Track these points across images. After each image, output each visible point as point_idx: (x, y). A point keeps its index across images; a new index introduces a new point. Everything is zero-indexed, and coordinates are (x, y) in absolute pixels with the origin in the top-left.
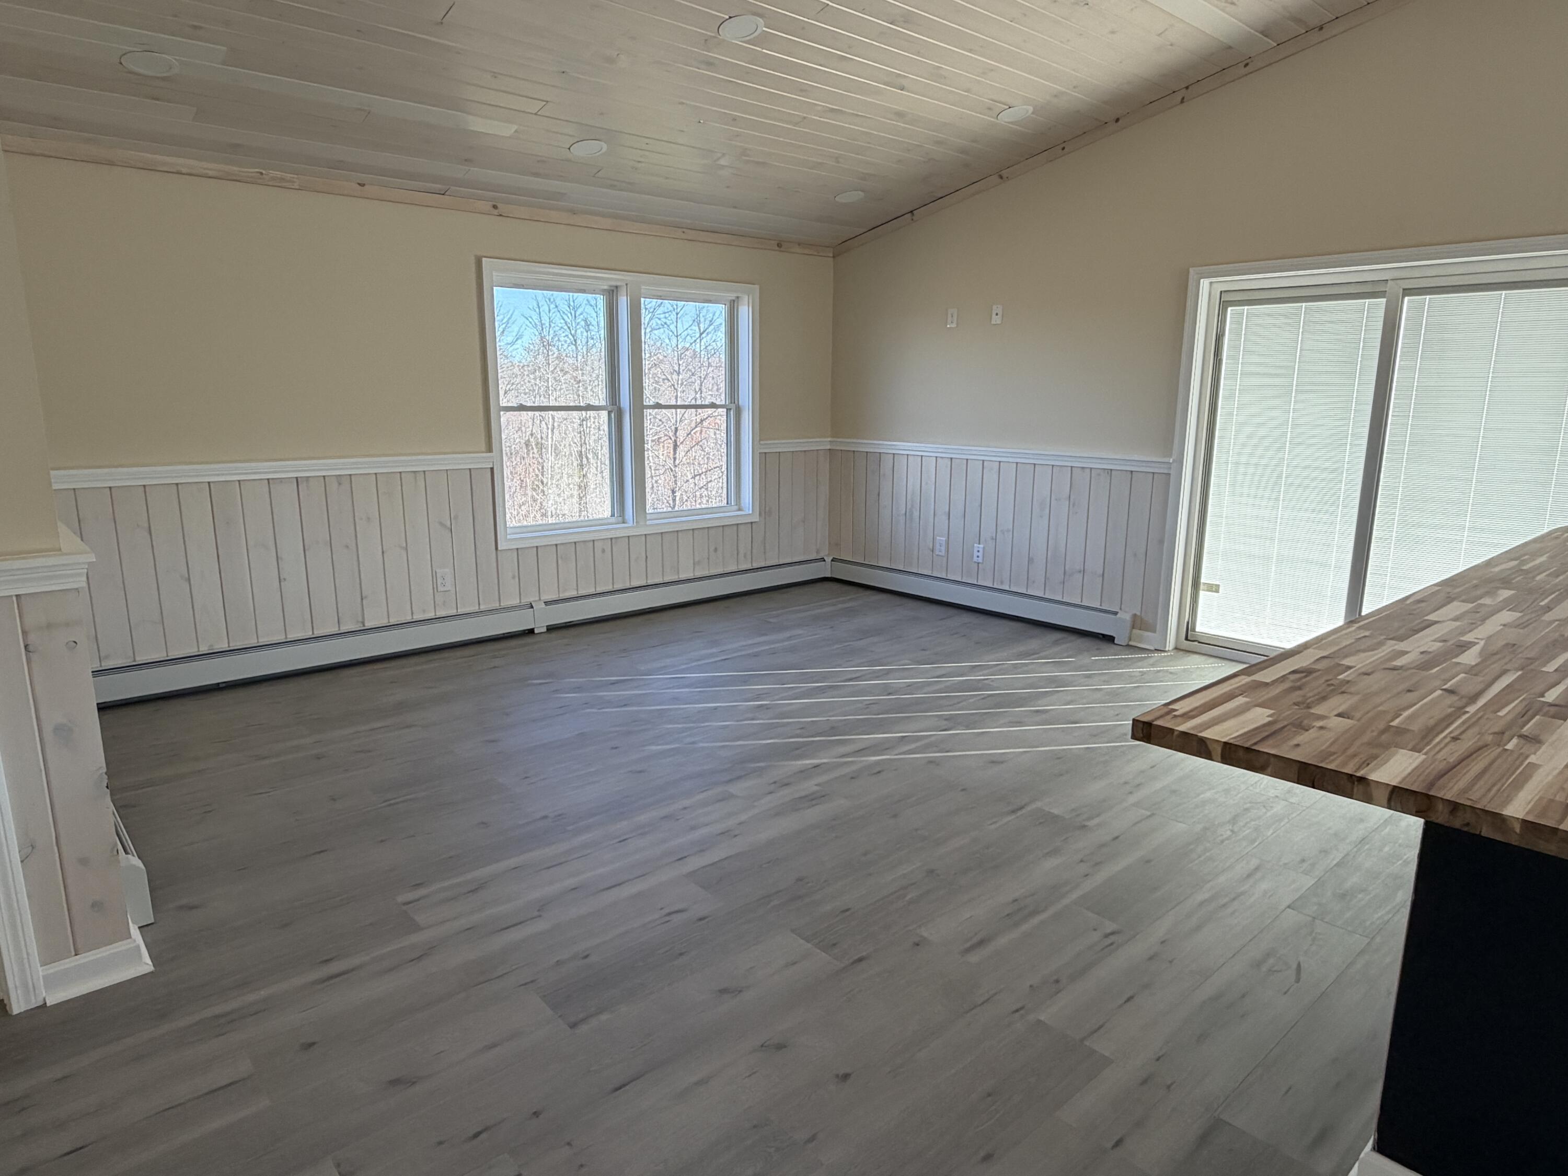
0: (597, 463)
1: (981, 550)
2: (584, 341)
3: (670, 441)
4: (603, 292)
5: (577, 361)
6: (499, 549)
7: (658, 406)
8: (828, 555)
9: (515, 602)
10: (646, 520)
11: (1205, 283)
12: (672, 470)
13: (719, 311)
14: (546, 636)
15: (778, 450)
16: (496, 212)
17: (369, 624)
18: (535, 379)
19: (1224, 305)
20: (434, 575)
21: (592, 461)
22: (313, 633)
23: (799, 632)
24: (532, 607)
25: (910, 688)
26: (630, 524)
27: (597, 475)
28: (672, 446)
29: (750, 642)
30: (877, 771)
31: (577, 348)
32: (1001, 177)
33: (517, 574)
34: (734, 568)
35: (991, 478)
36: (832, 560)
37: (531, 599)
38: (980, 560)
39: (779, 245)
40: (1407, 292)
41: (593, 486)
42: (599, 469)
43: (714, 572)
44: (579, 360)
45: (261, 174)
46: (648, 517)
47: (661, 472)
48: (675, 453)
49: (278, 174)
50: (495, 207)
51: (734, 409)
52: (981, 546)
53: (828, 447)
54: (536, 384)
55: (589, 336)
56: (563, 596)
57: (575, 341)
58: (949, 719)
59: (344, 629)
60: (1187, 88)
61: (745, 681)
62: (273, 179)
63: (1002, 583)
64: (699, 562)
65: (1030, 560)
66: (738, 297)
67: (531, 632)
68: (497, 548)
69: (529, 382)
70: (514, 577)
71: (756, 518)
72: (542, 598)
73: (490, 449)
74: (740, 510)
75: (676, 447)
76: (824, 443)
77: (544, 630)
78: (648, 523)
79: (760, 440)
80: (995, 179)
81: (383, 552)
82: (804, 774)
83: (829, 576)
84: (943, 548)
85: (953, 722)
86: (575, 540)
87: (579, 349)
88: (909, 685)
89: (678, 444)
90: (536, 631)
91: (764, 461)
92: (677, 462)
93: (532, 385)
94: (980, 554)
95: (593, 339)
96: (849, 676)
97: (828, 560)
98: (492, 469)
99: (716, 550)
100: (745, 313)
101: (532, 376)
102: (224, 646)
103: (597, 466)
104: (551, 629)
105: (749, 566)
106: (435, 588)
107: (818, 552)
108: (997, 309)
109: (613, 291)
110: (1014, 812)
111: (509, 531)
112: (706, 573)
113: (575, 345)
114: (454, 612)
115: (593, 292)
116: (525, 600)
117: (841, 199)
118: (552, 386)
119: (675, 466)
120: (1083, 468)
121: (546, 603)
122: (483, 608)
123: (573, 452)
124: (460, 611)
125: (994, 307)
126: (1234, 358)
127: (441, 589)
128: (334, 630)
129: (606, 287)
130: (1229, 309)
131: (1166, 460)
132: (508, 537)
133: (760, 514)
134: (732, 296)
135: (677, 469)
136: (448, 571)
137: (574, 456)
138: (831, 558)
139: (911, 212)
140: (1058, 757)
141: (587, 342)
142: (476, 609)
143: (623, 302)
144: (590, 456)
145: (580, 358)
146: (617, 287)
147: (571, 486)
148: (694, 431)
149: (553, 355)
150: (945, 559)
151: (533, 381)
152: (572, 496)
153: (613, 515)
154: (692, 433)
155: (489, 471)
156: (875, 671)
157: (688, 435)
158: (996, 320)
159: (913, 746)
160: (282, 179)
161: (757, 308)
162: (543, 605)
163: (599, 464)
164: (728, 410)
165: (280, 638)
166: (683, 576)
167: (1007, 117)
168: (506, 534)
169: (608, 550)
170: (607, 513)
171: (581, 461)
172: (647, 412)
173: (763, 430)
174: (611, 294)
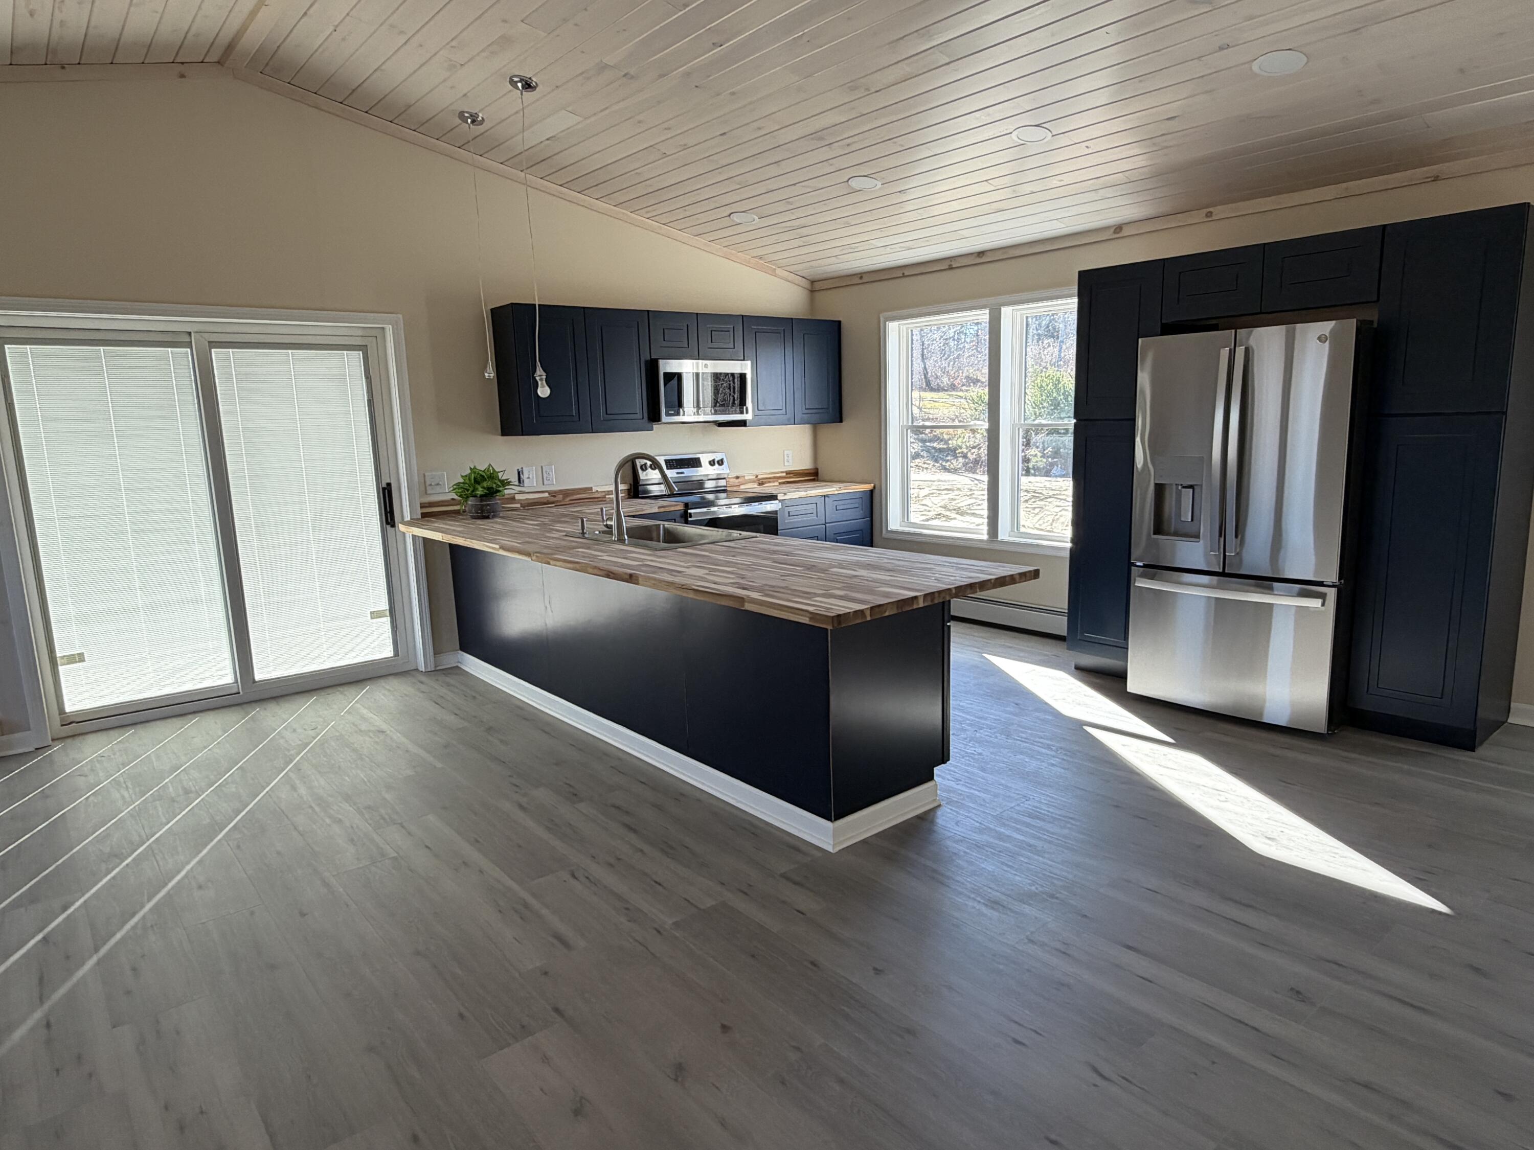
40: (213, 344)
130: (6, 347)
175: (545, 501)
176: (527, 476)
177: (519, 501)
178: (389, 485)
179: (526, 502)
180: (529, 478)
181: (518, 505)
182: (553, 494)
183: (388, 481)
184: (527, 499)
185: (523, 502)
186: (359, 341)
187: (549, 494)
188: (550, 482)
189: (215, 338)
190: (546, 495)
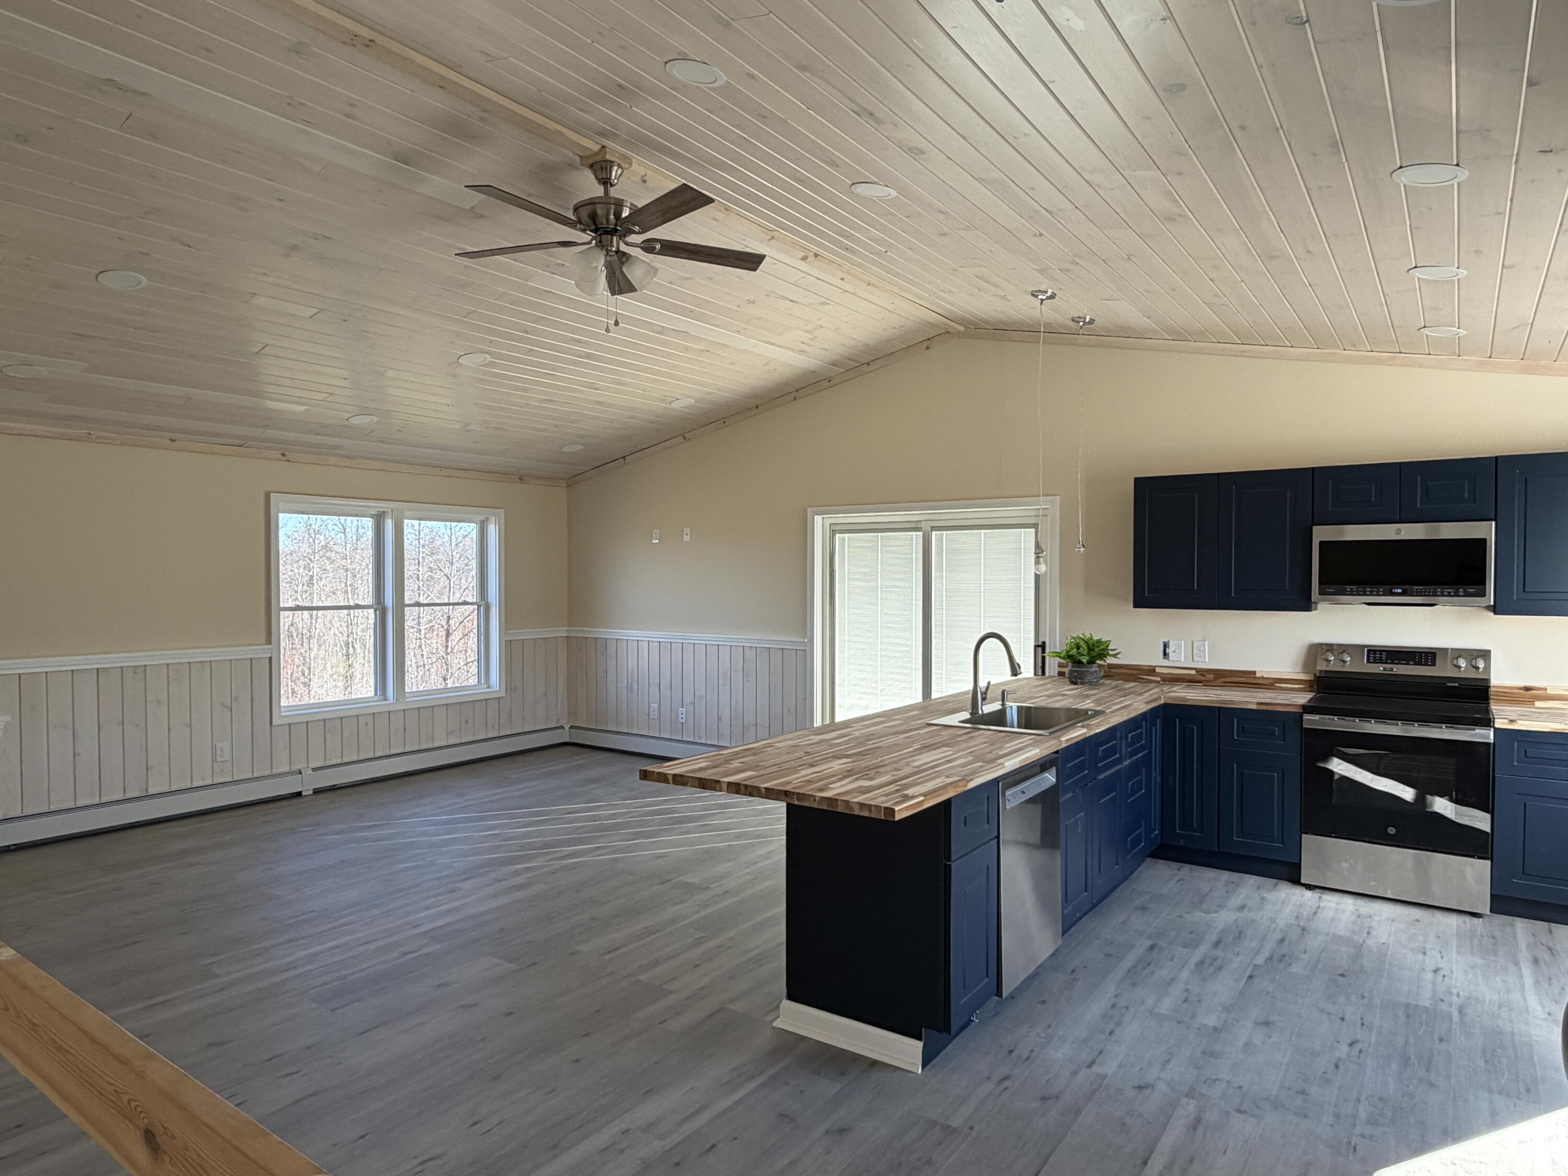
0: (364, 653)
1: (684, 713)
2: (354, 530)
3: (443, 629)
4: (372, 516)
5: (346, 549)
6: (274, 723)
7: (418, 604)
8: (568, 723)
9: (286, 769)
10: (405, 697)
11: (818, 519)
12: (444, 658)
13: (470, 529)
14: (314, 797)
15: (522, 638)
16: (283, 458)
17: (151, 791)
18: (298, 568)
19: (833, 533)
20: (214, 747)
21: (359, 650)
22: (100, 800)
23: (534, 783)
24: (301, 773)
25: (614, 816)
26: (391, 701)
27: (364, 664)
28: (444, 633)
29: (490, 793)
30: (572, 868)
31: (346, 537)
32: (685, 438)
33: (288, 746)
34: (483, 737)
35: (688, 657)
36: (570, 728)
37: (300, 767)
38: (684, 721)
39: (521, 479)
40: (934, 528)
41: (359, 676)
42: (366, 658)
43: (464, 740)
44: (348, 549)
45: (90, 434)
46: (407, 695)
47: (434, 660)
48: (447, 641)
49: (103, 434)
50: (283, 455)
51: (483, 605)
52: (684, 709)
53: (566, 635)
54: (299, 573)
55: (360, 525)
56: (329, 763)
57: (345, 529)
58: (635, 834)
59: (129, 795)
60: (797, 391)
61: (482, 819)
62: (100, 437)
63: (700, 738)
64: (452, 732)
65: (719, 719)
66: (487, 518)
67: (299, 794)
68: (271, 723)
69: (292, 571)
70: (285, 748)
71: (502, 694)
72: (310, 765)
73: (269, 642)
74: (488, 687)
75: (448, 634)
76: (562, 632)
77: (311, 792)
78: (407, 700)
79: (506, 629)
80: (680, 439)
81: (169, 730)
82: (516, 873)
83: (567, 740)
84: (656, 713)
85: (637, 835)
86: (341, 715)
87: (349, 537)
88: (614, 814)
89: (451, 632)
90: (303, 794)
91: (508, 647)
92: (449, 650)
93: (295, 574)
94: (684, 716)
95: (363, 528)
96: (567, 811)
97: (567, 727)
98: (270, 658)
99: (466, 722)
100: (493, 531)
101: (295, 565)
102: (17, 812)
103: (365, 656)
104: (317, 792)
105: (496, 734)
106: (214, 760)
107: (558, 721)
108: (687, 530)
109: (381, 515)
110: (662, 883)
111: (282, 709)
112: (457, 741)
113: (344, 533)
114: (230, 779)
115: (365, 516)
116: (295, 768)
117: (565, 450)
118: (317, 575)
119: (448, 654)
120: (751, 647)
121: (314, 770)
122: (256, 775)
123: (337, 641)
124: (236, 778)
125: (685, 529)
126: (842, 567)
127: (219, 759)
128: (120, 797)
129: (374, 513)
130: (837, 535)
131: (802, 640)
132: (283, 714)
133: (506, 691)
134: (482, 518)
135: (449, 657)
136: (226, 746)
137: (339, 646)
138: (569, 726)
139: (624, 457)
140: (707, 851)
141: (358, 530)
142: (250, 776)
143: (389, 524)
144: (357, 646)
145: (348, 546)
146: (384, 512)
147: (335, 677)
148: (467, 619)
149: (319, 543)
150: (658, 721)
151: (296, 570)
152: (336, 686)
153: (376, 694)
154: (465, 621)
155: (268, 661)
156: (588, 807)
157: (461, 623)
158: (686, 538)
159: (604, 851)
160: (107, 438)
161: (503, 527)
162: (311, 772)
163: (367, 653)
164: (479, 607)
165: (71, 805)
166: (437, 744)
167: (676, 405)
168: (280, 712)
169: (371, 724)
170: (372, 694)
171: (347, 651)
172: (406, 609)
173: (507, 623)
174: (379, 520)
175: (1191, 678)
176: (1173, 650)
177: (1158, 675)
178: (1044, 643)
179: (1169, 676)
180: (1174, 652)
181: (1159, 679)
182: (1200, 671)
183: (1044, 640)
184: (1170, 674)
185: (1164, 676)
186: (1032, 521)
187: (1197, 672)
188: (1199, 659)
189: (935, 524)
190: (1193, 672)
